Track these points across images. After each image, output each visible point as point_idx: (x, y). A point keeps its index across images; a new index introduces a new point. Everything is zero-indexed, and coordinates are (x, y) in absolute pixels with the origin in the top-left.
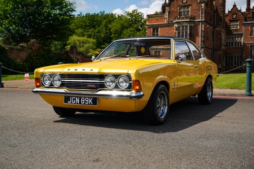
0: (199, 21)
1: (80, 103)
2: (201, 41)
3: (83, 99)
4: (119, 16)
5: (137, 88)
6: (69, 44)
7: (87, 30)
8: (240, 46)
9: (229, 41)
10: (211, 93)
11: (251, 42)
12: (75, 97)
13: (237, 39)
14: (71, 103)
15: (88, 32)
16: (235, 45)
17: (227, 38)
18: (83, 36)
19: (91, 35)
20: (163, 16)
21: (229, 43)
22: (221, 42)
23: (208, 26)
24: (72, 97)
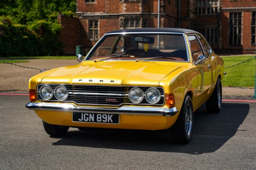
1: (95, 120)
2: (161, 6)
3: (99, 116)
8: (214, 14)
9: (198, 5)
11: (230, 8)
12: (89, 114)
13: (210, 3)
14: (83, 121)
16: (208, 13)
17: (197, 2)
21: (200, 9)
24: (84, 113)
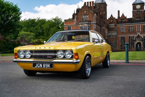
0: (93, 24)
4: (48, 20)
5: (77, 57)
6: (19, 36)
7: (29, 28)
8: (115, 37)
10: (109, 61)
13: (113, 33)
14: (37, 67)
15: (30, 29)
16: (113, 37)
17: (108, 33)
18: (27, 31)
19: (32, 31)
20: (73, 20)
21: (109, 36)
22: (105, 35)
23: (98, 26)
24: (38, 64)
